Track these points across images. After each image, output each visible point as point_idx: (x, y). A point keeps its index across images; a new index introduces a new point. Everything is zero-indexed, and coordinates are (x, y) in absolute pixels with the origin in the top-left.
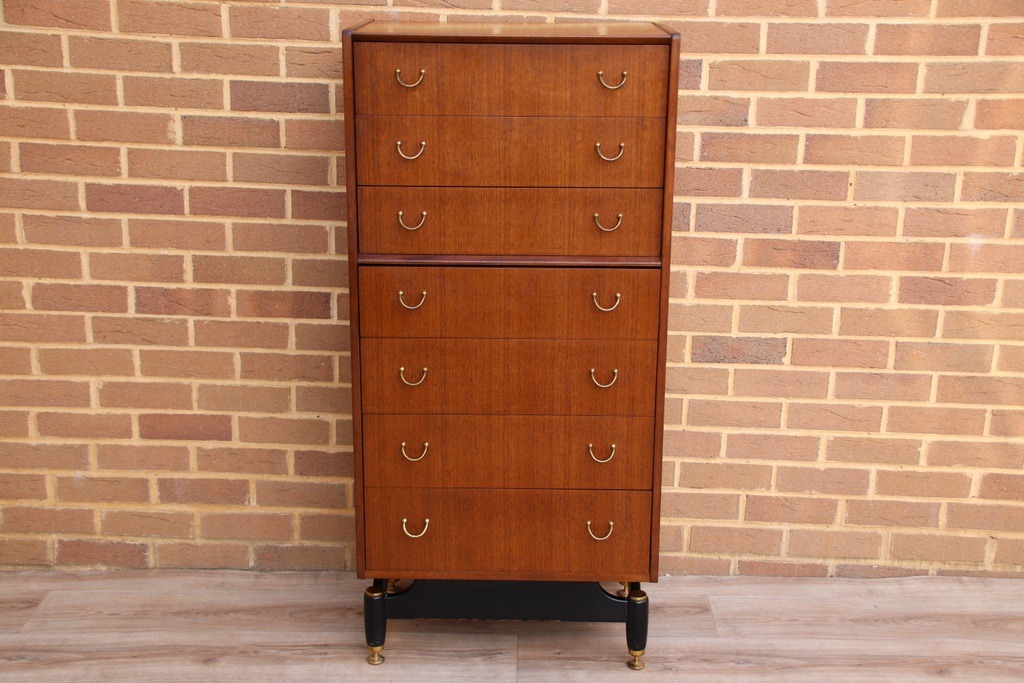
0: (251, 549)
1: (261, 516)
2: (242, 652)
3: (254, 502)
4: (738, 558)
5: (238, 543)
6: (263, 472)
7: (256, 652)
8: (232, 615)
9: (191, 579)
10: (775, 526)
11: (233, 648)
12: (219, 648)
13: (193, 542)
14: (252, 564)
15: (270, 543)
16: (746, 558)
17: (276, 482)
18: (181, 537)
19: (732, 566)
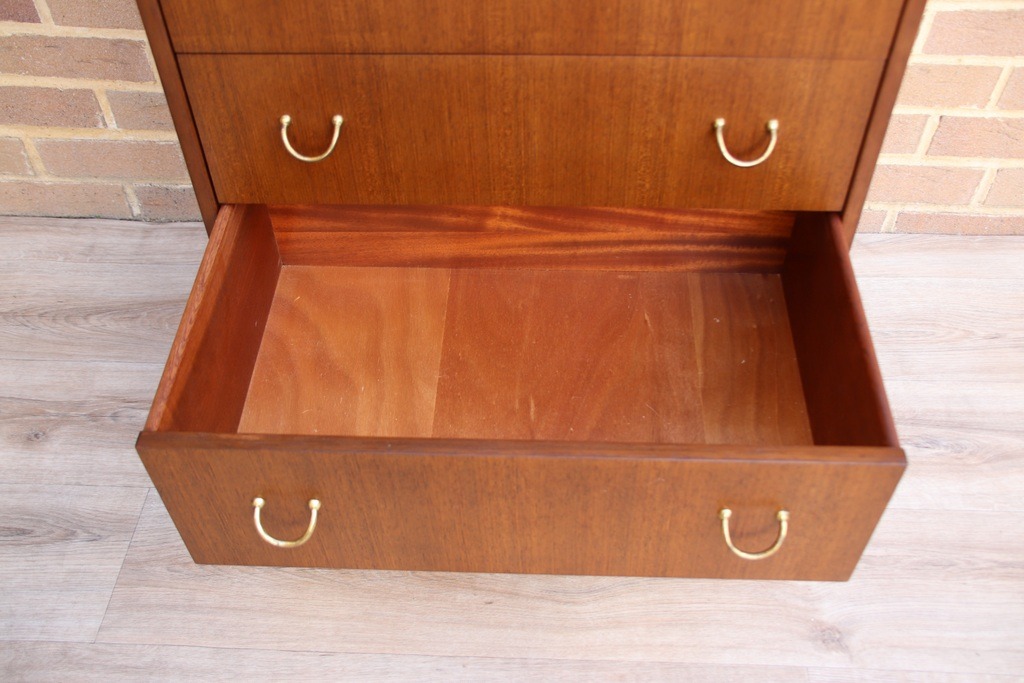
0: (129, 191)
1: (128, 145)
2: (93, 417)
3: (113, 125)
4: (898, 208)
5: (106, 182)
6: (113, 78)
7: (115, 416)
8: (93, 320)
9: (45, 239)
10: (975, 163)
11: (79, 405)
12: (57, 404)
13: (36, 181)
14: (137, 211)
15: (156, 184)
16: (910, 208)
17: (140, 95)
18: (15, 173)
19: (887, 220)
